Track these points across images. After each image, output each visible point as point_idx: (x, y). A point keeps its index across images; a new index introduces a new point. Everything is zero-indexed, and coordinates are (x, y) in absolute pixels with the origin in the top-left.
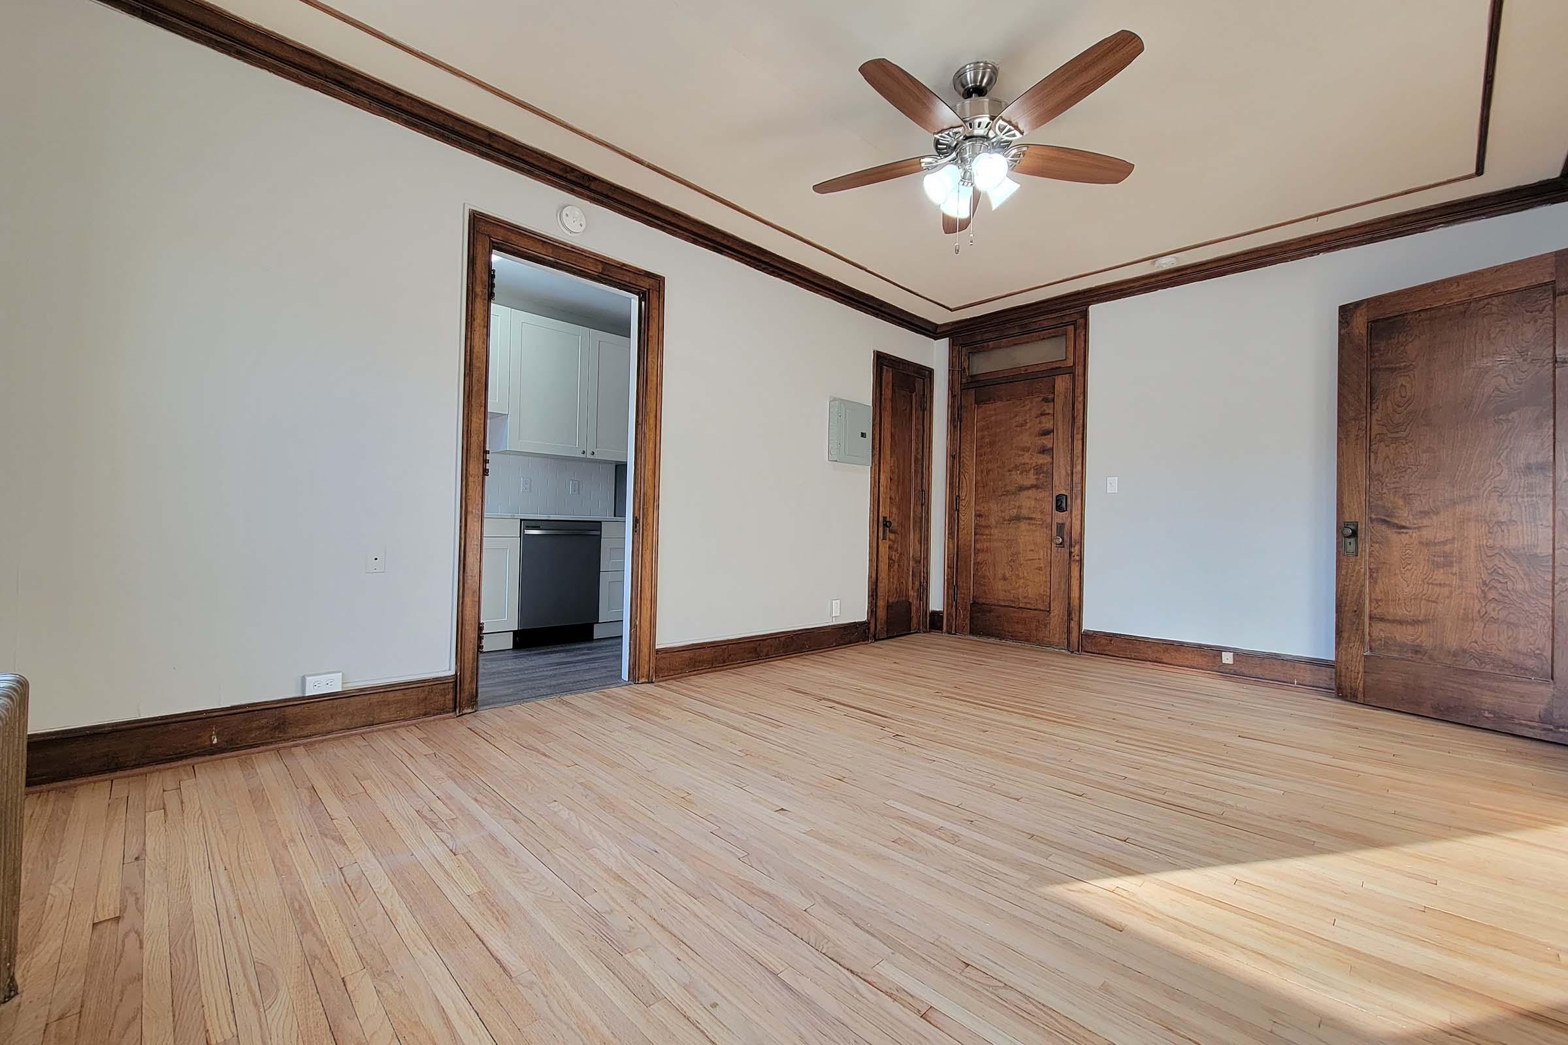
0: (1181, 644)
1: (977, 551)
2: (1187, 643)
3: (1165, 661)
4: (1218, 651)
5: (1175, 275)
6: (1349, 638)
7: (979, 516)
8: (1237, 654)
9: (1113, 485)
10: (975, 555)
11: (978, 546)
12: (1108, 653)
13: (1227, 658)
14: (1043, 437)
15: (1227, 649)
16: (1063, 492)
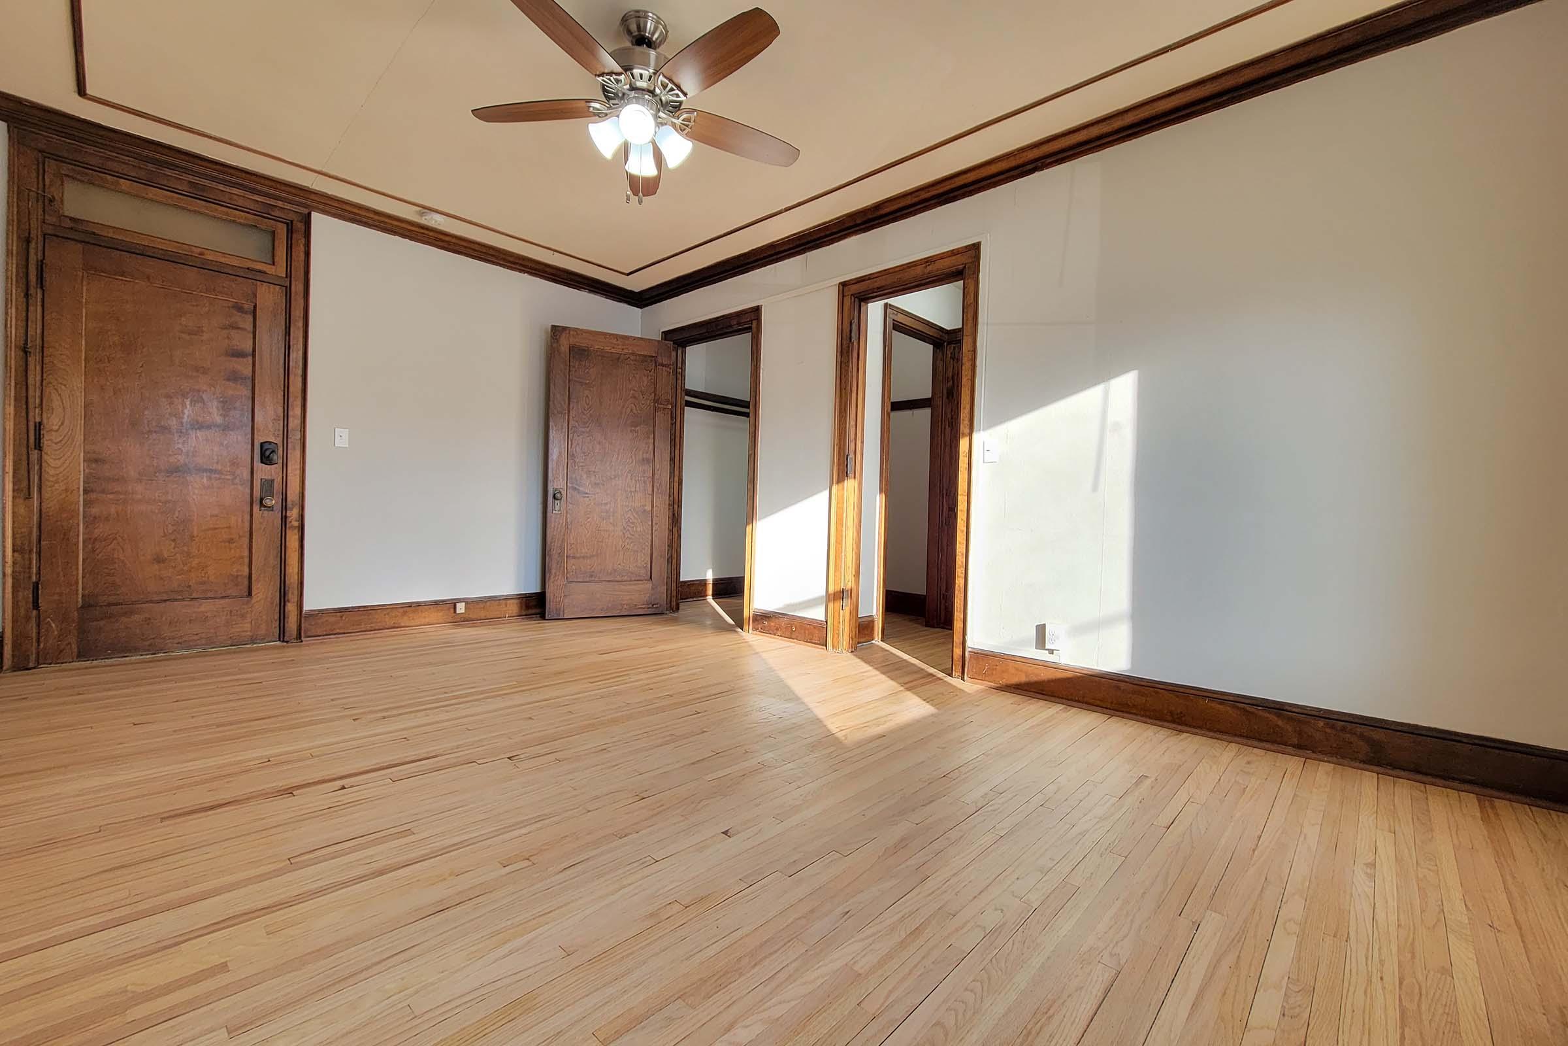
0: (419, 604)
1: (91, 521)
2: (425, 602)
3: (403, 625)
4: (453, 604)
5: (417, 229)
6: (555, 573)
7: (93, 460)
8: (468, 602)
9: (342, 438)
10: (86, 527)
11: (95, 511)
12: (338, 631)
13: (461, 608)
14: (235, 359)
15: (460, 600)
16: (272, 439)
